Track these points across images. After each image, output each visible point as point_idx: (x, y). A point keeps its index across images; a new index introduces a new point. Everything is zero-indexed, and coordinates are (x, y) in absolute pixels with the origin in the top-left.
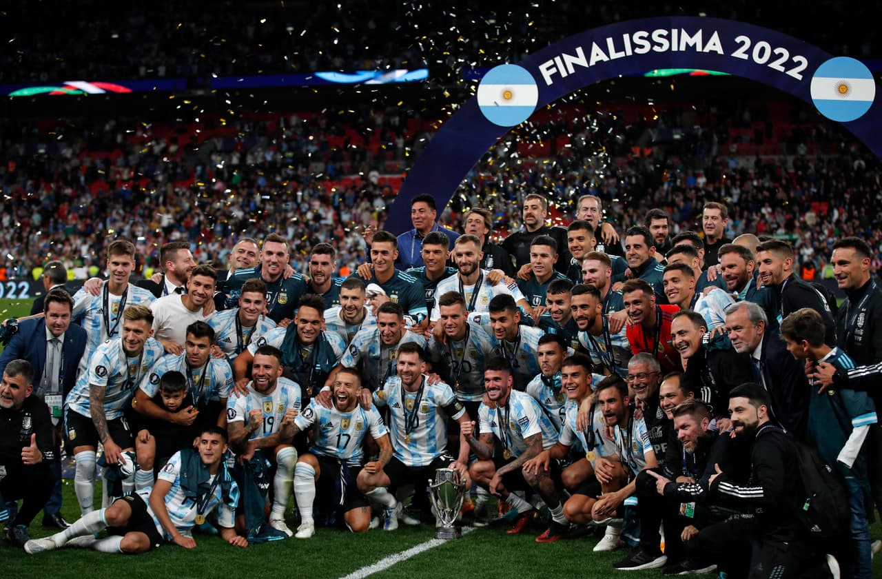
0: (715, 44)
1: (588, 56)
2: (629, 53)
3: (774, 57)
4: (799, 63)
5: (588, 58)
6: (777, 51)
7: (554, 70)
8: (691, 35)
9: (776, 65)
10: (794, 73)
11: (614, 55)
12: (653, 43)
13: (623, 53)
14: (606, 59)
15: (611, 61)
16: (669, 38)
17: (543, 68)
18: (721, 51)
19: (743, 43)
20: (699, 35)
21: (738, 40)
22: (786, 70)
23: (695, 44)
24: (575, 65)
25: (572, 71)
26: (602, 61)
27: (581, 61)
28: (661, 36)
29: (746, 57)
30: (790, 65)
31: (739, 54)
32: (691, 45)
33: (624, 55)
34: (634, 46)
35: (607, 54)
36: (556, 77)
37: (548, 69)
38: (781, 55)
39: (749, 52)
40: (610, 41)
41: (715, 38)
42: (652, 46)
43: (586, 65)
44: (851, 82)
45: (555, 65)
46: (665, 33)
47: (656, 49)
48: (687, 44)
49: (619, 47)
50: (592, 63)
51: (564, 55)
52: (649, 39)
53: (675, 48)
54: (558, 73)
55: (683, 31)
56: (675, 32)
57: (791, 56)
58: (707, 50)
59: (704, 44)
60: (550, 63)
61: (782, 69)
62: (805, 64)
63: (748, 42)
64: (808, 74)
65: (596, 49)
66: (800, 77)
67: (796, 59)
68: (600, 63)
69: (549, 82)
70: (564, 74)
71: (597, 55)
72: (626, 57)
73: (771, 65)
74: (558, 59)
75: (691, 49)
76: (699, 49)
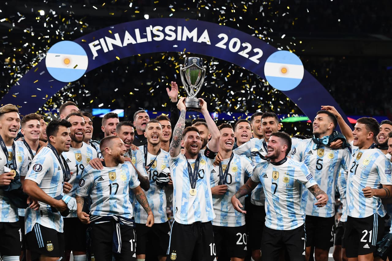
0: (205, 38)
1: (122, 39)
2: (150, 39)
3: (242, 49)
4: (257, 53)
5: (122, 41)
6: (244, 45)
7: (99, 47)
8: (190, 30)
9: (244, 54)
10: (255, 59)
11: (140, 40)
12: (166, 35)
13: (146, 39)
14: (134, 42)
15: (138, 44)
16: (176, 31)
17: (91, 45)
18: (209, 43)
19: (223, 38)
20: (195, 31)
21: (220, 36)
22: (249, 57)
23: (192, 37)
24: (113, 45)
25: (111, 48)
26: (131, 43)
27: (118, 42)
28: (170, 30)
29: (225, 47)
30: (252, 54)
31: (221, 45)
32: (190, 37)
33: (146, 41)
34: (153, 35)
35: (135, 40)
36: (100, 51)
37: (95, 46)
38: (246, 47)
39: (227, 44)
40: (137, 31)
41: (205, 34)
42: (165, 36)
43: (121, 46)
44: (289, 66)
45: (100, 44)
46: (173, 28)
47: (167, 38)
48: (187, 37)
49: (143, 36)
50: (125, 44)
51: (106, 38)
52: (163, 31)
53: (179, 39)
54: (102, 49)
55: (185, 28)
56: (180, 28)
57: (253, 48)
58: (200, 41)
59: (198, 37)
60: (97, 42)
61: (247, 56)
62: (261, 54)
63: (226, 38)
64: (263, 60)
65: (127, 35)
66: (258, 62)
67: (256, 50)
68: (130, 45)
69: (95, 54)
70: (106, 50)
71: (128, 39)
73: (240, 53)
74: (102, 40)
75: (190, 40)
76: (195, 40)
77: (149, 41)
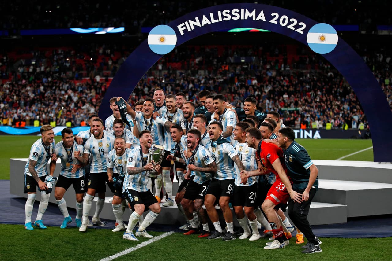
0: (262, 17)
1: (201, 21)
2: (221, 20)
3: (290, 23)
4: (302, 26)
5: (201, 23)
6: (291, 20)
7: (184, 28)
8: (250, 12)
9: (291, 27)
10: (299, 31)
11: (213, 21)
12: (232, 16)
13: (218, 20)
14: (209, 23)
15: (212, 24)
16: (240, 13)
17: (179, 27)
18: (264, 20)
19: (275, 16)
20: (254, 12)
21: (273, 14)
22: (295, 29)
23: (252, 16)
24: (194, 26)
25: (193, 28)
26: (208, 24)
27: (198, 24)
28: (236, 12)
29: (276, 23)
30: (297, 27)
31: (273, 21)
32: (250, 17)
33: (218, 21)
34: (223, 17)
35: (210, 20)
36: (185, 31)
37: (182, 27)
38: (293, 22)
39: (278, 20)
40: (211, 14)
41: (262, 13)
42: (232, 17)
43: (201, 26)
44: (326, 35)
45: (185, 26)
46: (238, 11)
47: (234, 18)
48: (248, 16)
49: (216, 17)
50: (203, 25)
51: (190, 21)
52: (230, 13)
53: (242, 18)
54: (187, 29)
55: (247, 10)
56: (242, 10)
57: (298, 23)
58: (258, 19)
59: (257, 16)
60: (183, 24)
61: (293, 29)
62: (304, 26)
63: (277, 16)
64: (306, 31)
65: (205, 18)
66: (302, 33)
67: (300, 24)
68: (206, 25)
69: (182, 33)
70: (189, 30)
71: (205, 21)
72: (219, 22)
73: (288, 27)
74: (186, 23)
75: (250, 19)
76: (254, 18)
77: (220, 21)
